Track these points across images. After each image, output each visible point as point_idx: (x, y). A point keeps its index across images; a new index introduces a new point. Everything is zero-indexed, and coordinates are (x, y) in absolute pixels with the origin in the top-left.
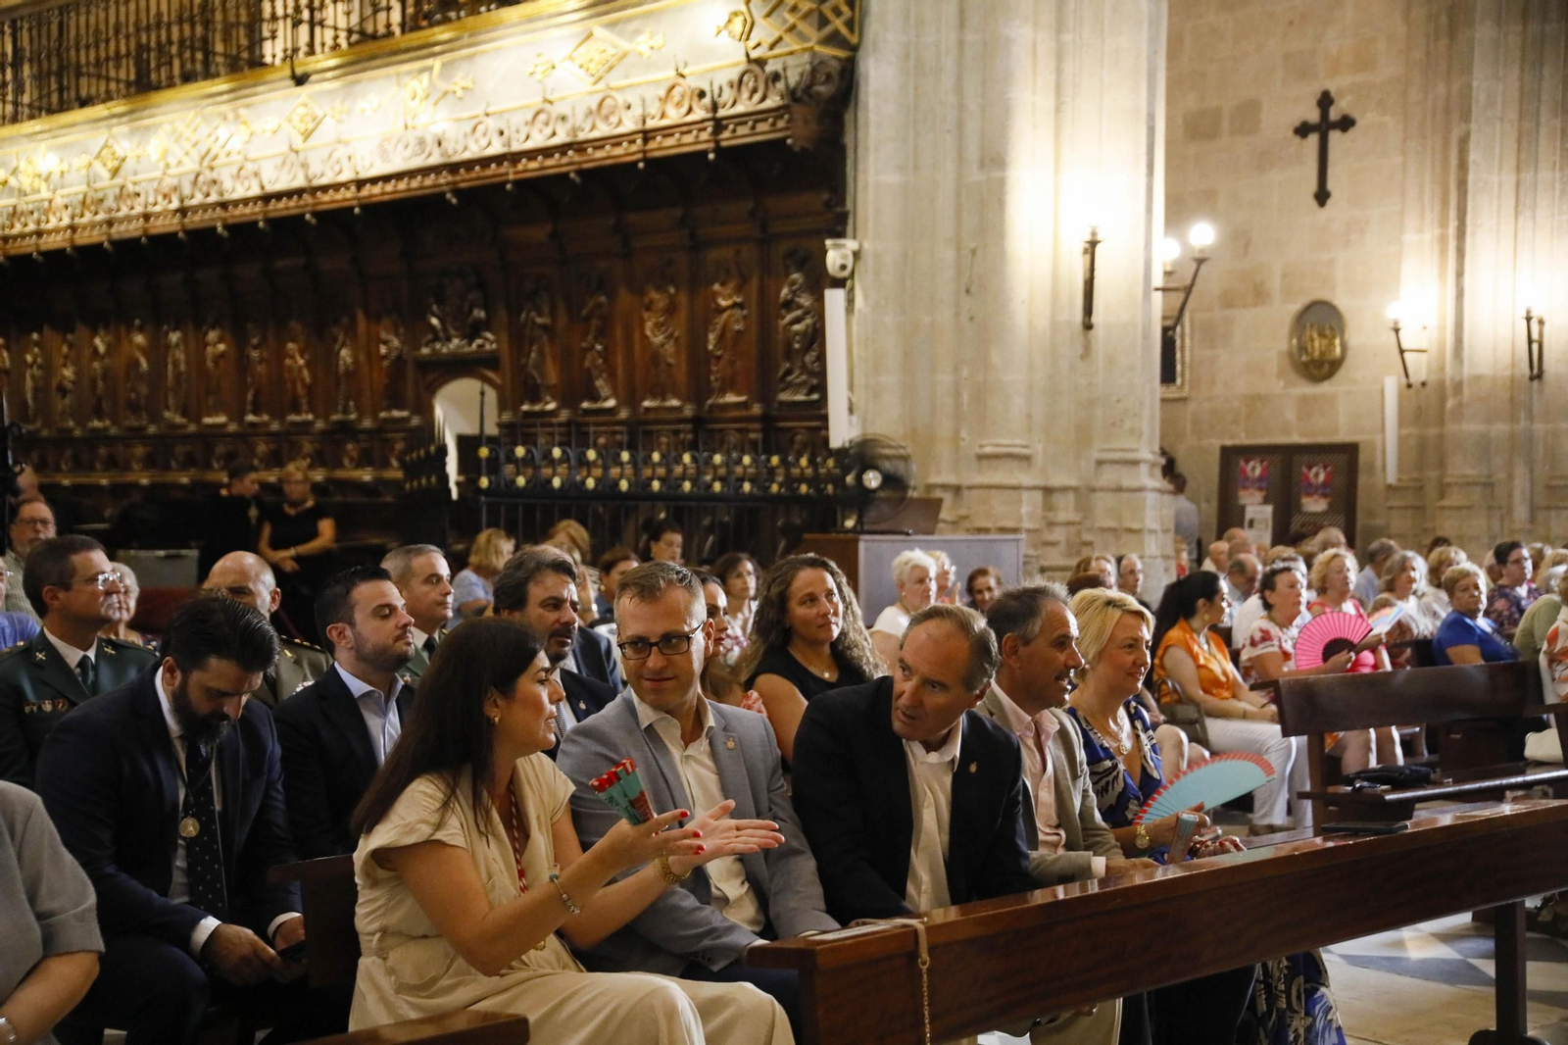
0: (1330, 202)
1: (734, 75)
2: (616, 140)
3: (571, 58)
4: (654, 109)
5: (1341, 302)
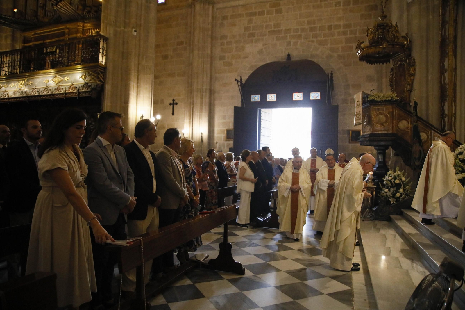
0: (174, 115)
1: (82, 85)
2: (60, 94)
3: (52, 80)
4: (67, 89)
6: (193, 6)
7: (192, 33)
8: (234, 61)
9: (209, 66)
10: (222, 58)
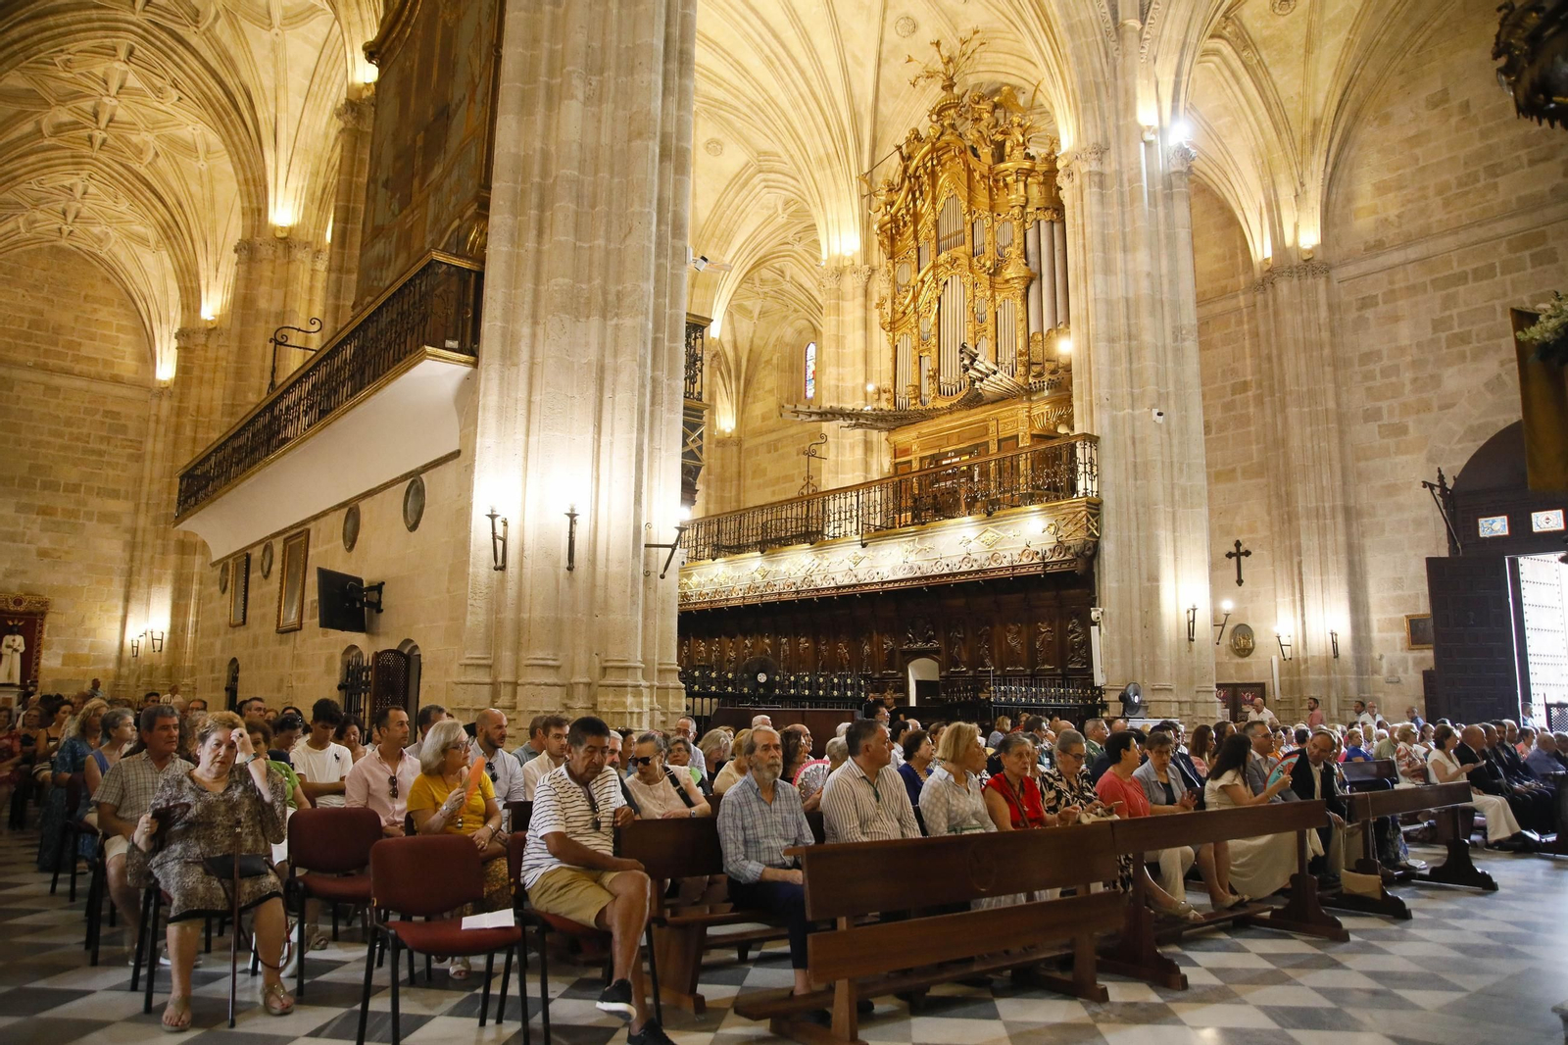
0: (1243, 584)
1: (1052, 546)
2: (1000, 569)
3: (978, 538)
4: (1016, 558)
5: (1251, 625)
6: (1268, 285)
7: (1275, 360)
8: (1411, 422)
9: (1335, 441)
10: (1372, 415)
